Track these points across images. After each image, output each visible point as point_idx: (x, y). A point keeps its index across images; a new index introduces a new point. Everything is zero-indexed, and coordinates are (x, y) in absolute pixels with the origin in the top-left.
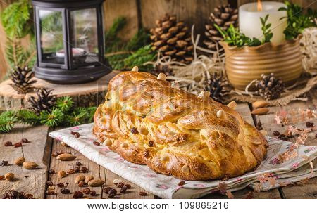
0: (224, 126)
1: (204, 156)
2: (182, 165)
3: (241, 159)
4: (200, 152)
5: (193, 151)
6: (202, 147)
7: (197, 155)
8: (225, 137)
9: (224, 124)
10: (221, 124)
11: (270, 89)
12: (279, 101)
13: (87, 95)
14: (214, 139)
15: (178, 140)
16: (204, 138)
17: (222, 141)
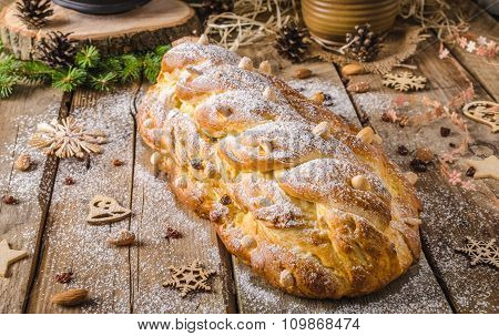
0: (366, 208)
1: (323, 259)
2: (282, 268)
3: (392, 265)
4: (315, 248)
5: (303, 244)
6: (320, 240)
7: (309, 254)
8: (368, 231)
9: (368, 206)
10: (360, 204)
11: (367, 48)
12: (377, 65)
13: (121, 38)
14: (346, 232)
15: (276, 221)
16: (325, 225)
17: (361, 236)
